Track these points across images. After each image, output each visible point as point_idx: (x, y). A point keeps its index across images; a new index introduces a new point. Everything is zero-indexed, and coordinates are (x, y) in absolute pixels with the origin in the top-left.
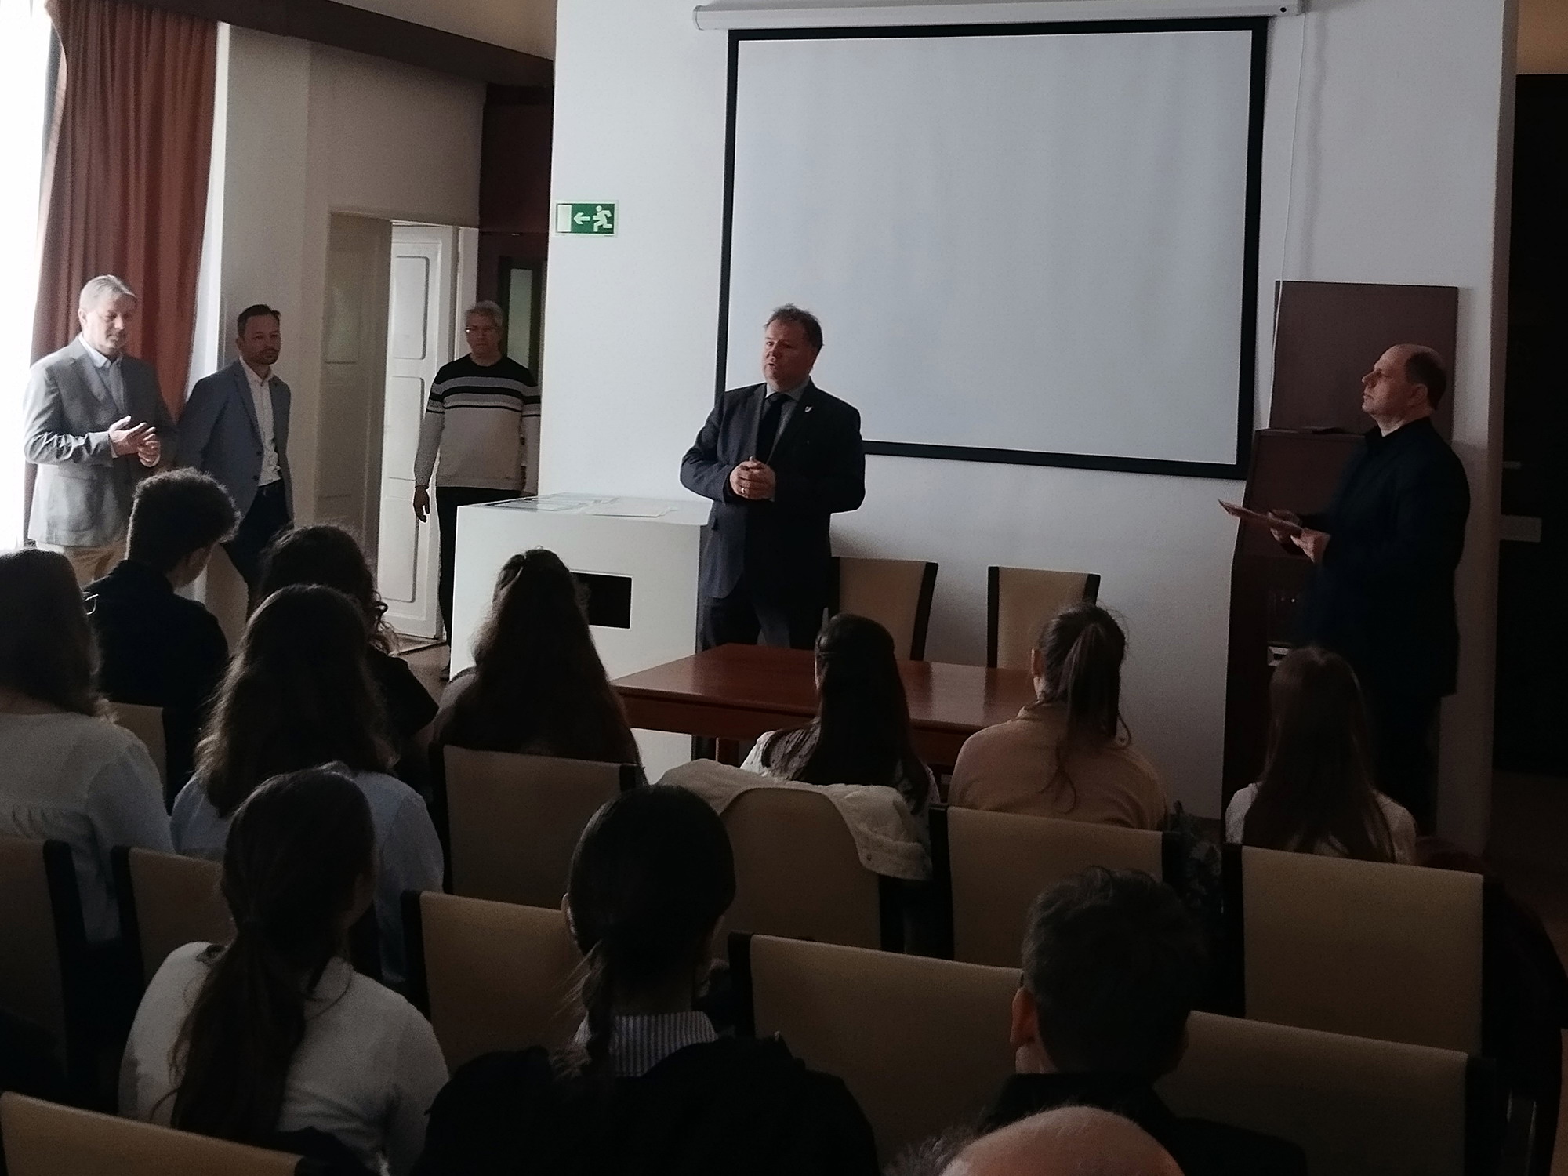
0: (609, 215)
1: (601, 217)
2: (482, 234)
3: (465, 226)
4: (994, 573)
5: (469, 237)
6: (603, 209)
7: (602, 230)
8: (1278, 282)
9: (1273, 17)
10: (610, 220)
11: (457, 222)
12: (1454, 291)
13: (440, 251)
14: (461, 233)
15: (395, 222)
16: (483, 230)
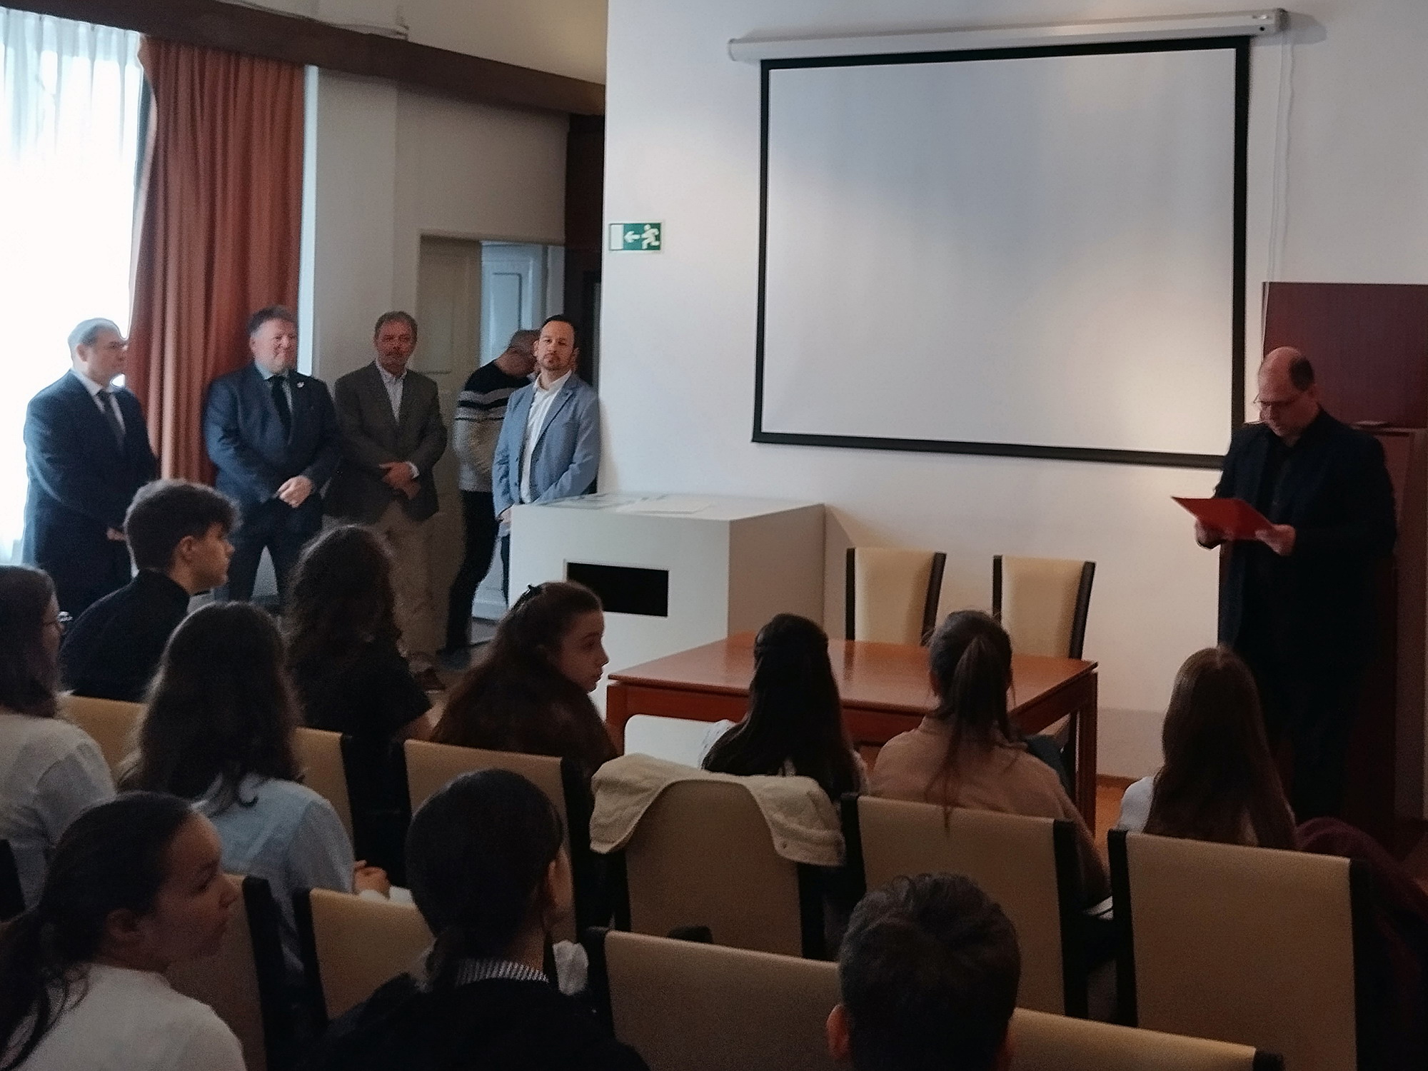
0: (657, 233)
1: (649, 235)
2: (568, 253)
3: (553, 246)
4: (997, 560)
5: (557, 256)
6: (652, 228)
7: (650, 247)
8: (1265, 283)
9: (1253, 36)
10: (658, 238)
11: (545, 244)
13: (531, 267)
14: (549, 251)
15: (484, 243)
16: (569, 247)
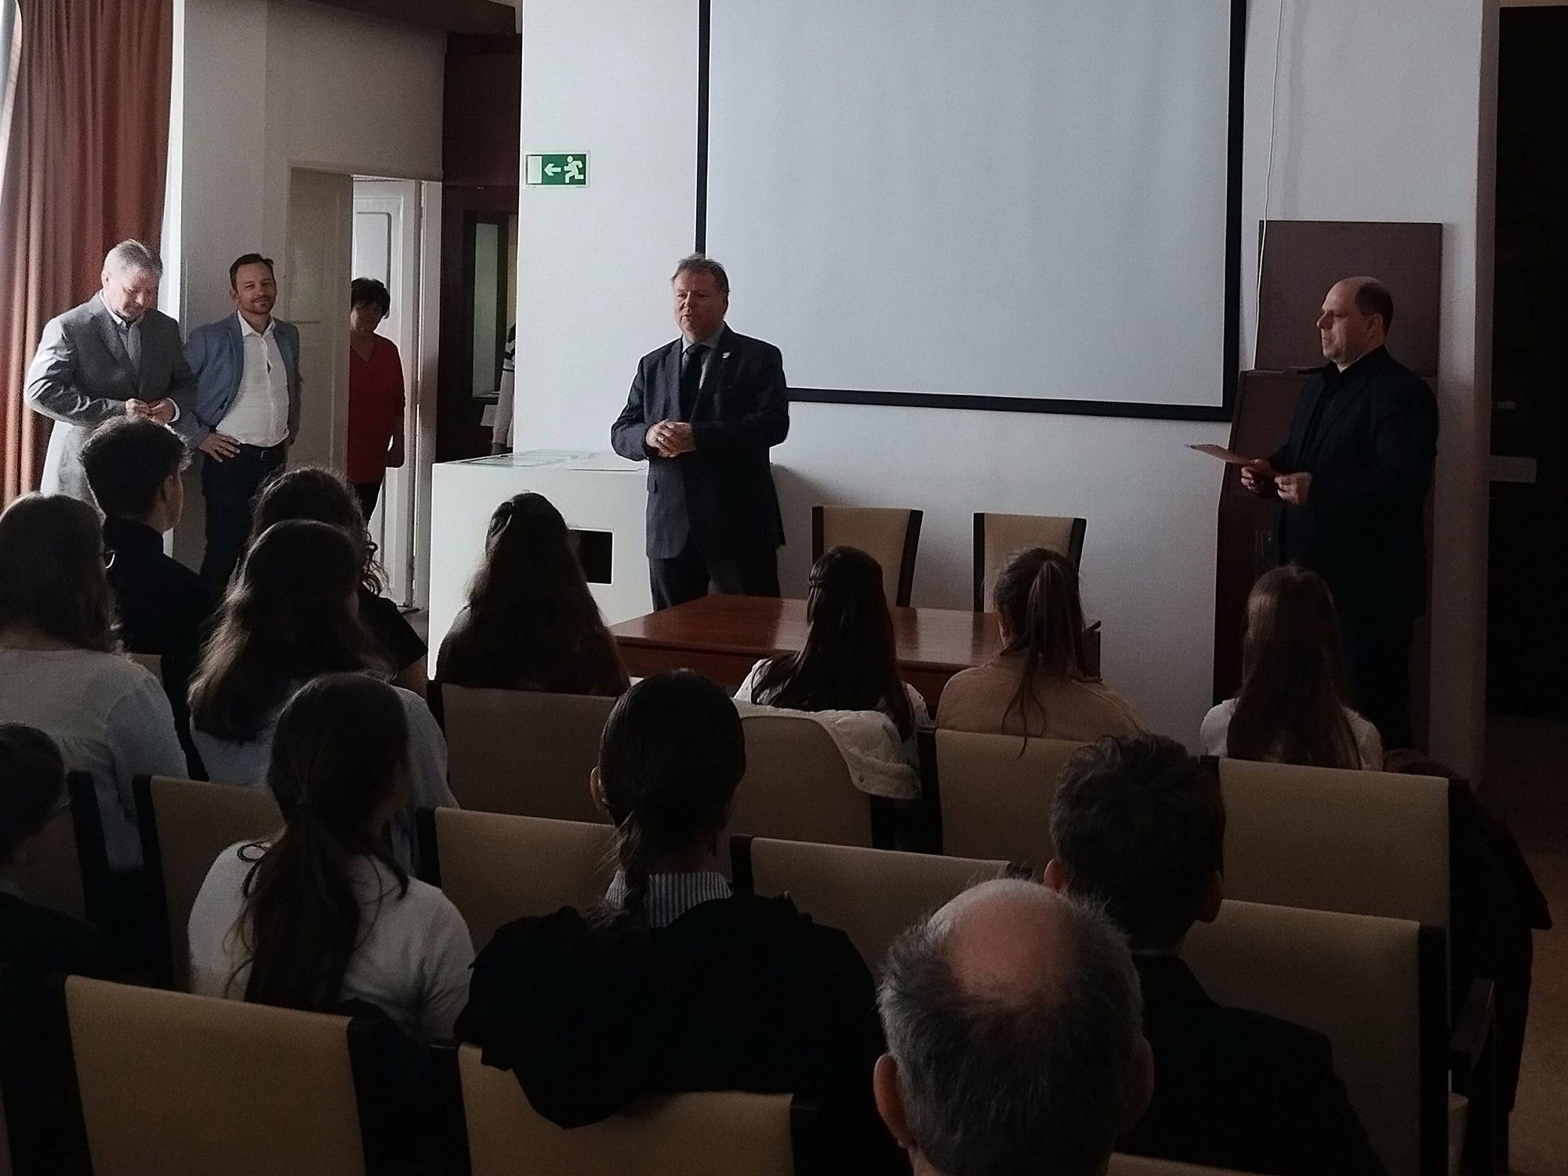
0: (581, 166)
1: (572, 168)
2: (445, 190)
3: (427, 180)
4: (979, 519)
5: (432, 192)
6: (574, 160)
7: (573, 181)
8: (1261, 222)
10: (582, 171)
11: (419, 177)
12: (1438, 228)
13: (402, 207)
14: (423, 187)
15: (357, 177)
16: (447, 184)
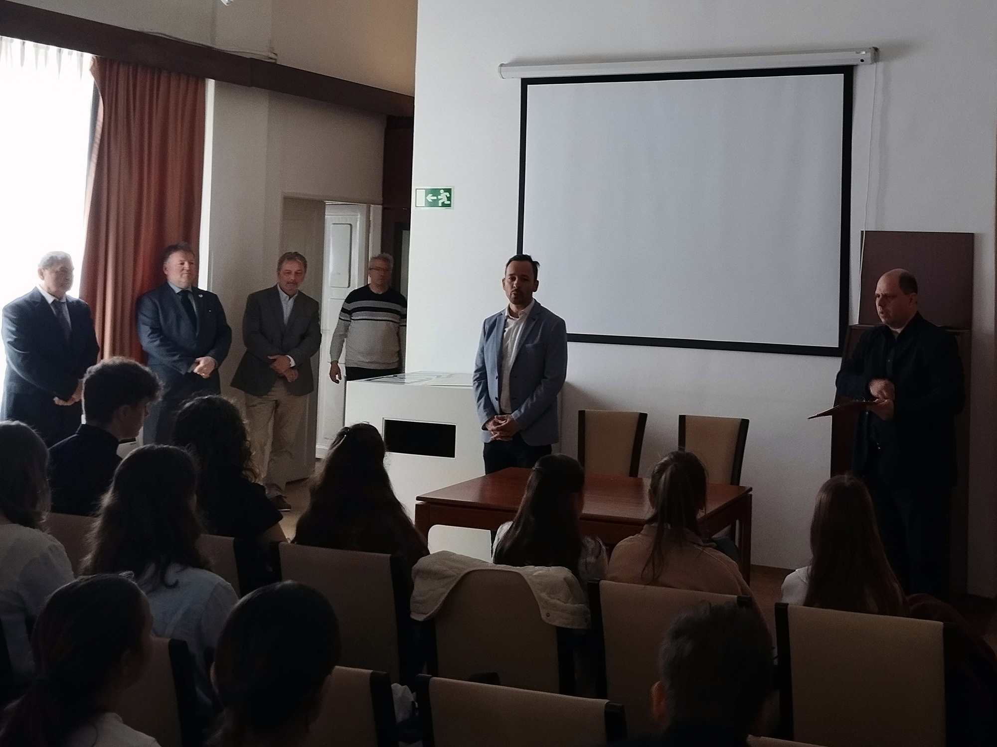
0: (448, 196)
1: (443, 197)
2: (384, 210)
3: (374, 204)
4: (682, 419)
5: (376, 211)
6: (445, 192)
7: (444, 205)
8: (862, 232)
9: (857, 65)
10: (449, 199)
11: (368, 203)
12: (972, 235)
13: (359, 220)
14: (371, 209)
15: (328, 203)
16: (385, 206)
